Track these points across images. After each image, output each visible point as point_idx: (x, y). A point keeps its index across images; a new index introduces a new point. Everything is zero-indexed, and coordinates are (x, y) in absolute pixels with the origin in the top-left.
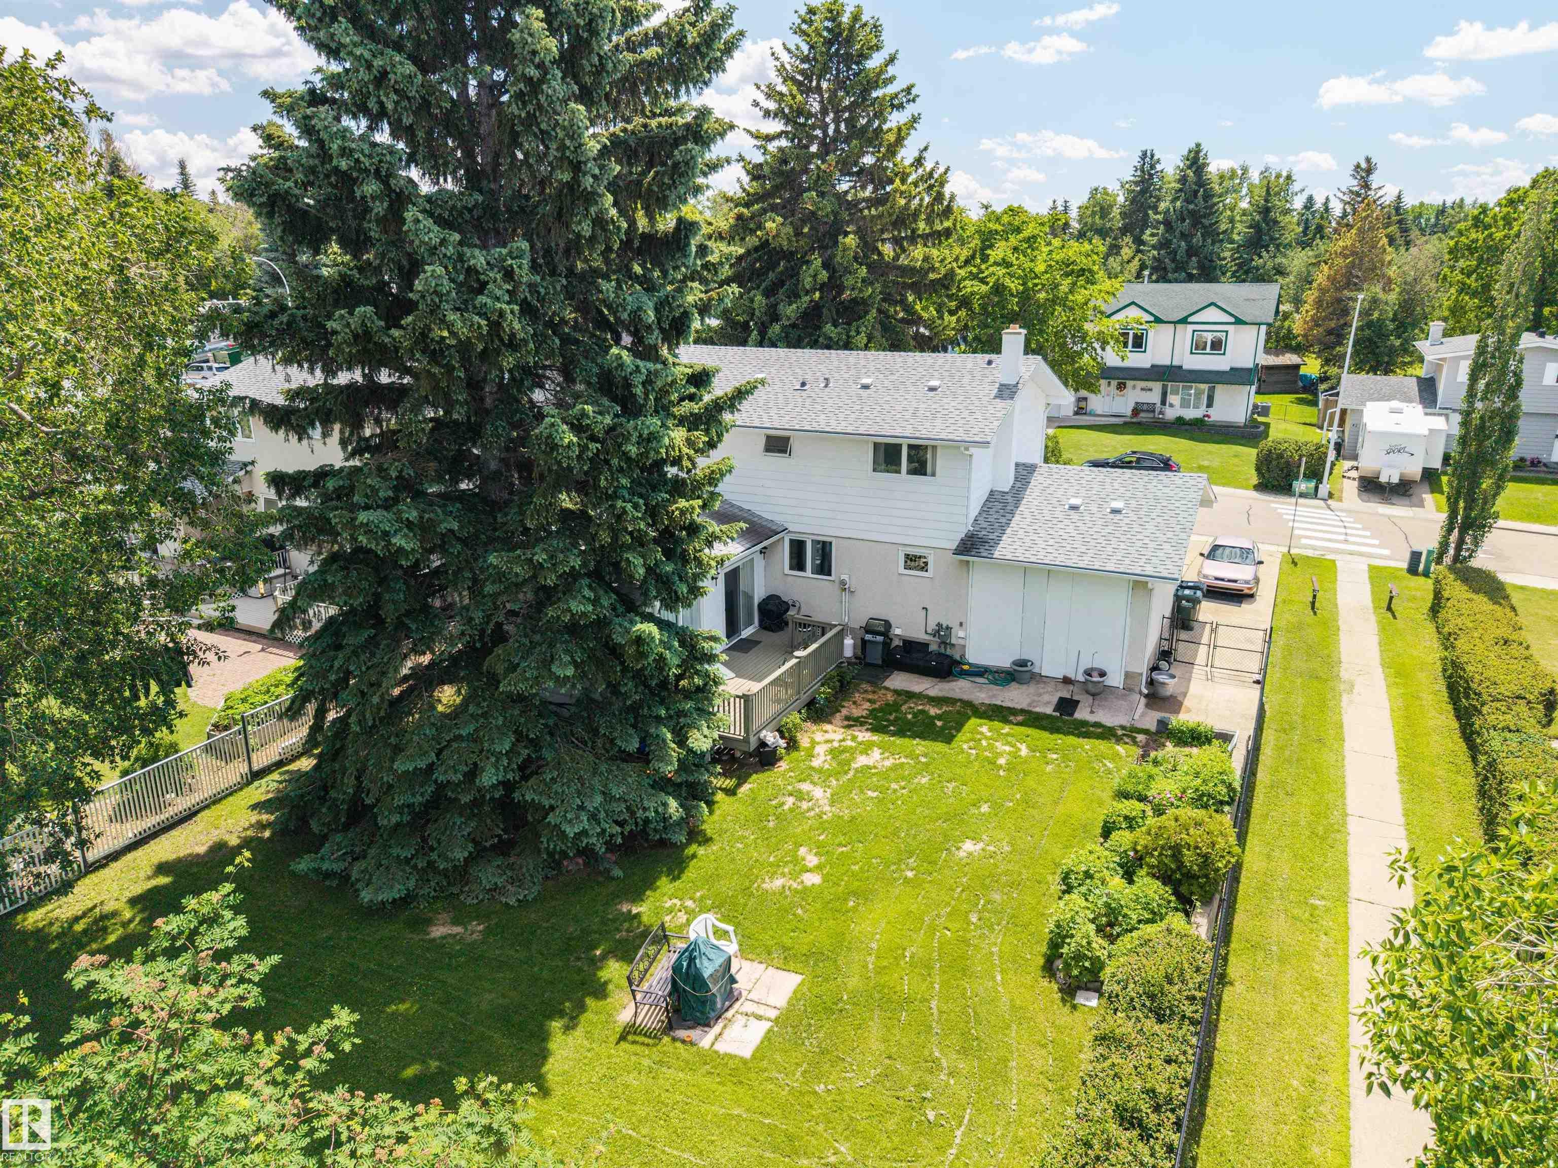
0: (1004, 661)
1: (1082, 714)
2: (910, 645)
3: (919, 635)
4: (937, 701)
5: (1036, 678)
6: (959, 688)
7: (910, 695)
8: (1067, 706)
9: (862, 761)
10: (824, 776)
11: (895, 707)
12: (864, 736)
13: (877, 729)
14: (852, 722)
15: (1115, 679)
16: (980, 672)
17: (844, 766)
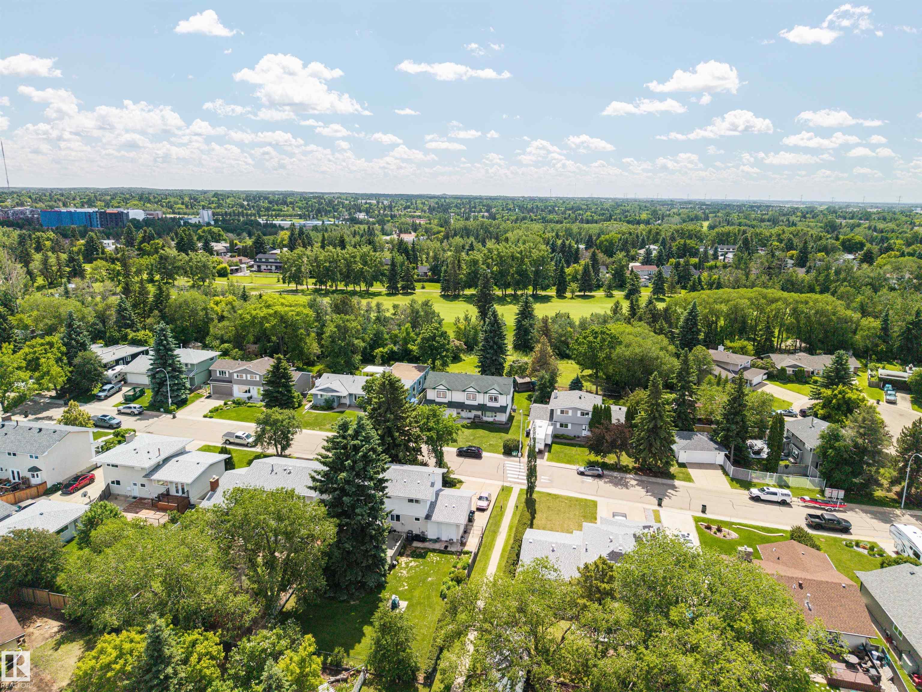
0: (435, 537)
1: (449, 549)
2: (417, 536)
3: (418, 533)
4: (423, 548)
5: (441, 541)
6: (427, 545)
7: (418, 548)
8: (446, 547)
9: (411, 565)
10: (405, 568)
11: (415, 551)
12: (411, 559)
13: (412, 557)
14: (408, 556)
15: (455, 540)
16: (431, 540)
17: (408, 566)
